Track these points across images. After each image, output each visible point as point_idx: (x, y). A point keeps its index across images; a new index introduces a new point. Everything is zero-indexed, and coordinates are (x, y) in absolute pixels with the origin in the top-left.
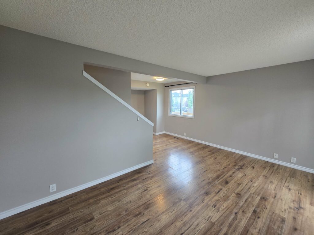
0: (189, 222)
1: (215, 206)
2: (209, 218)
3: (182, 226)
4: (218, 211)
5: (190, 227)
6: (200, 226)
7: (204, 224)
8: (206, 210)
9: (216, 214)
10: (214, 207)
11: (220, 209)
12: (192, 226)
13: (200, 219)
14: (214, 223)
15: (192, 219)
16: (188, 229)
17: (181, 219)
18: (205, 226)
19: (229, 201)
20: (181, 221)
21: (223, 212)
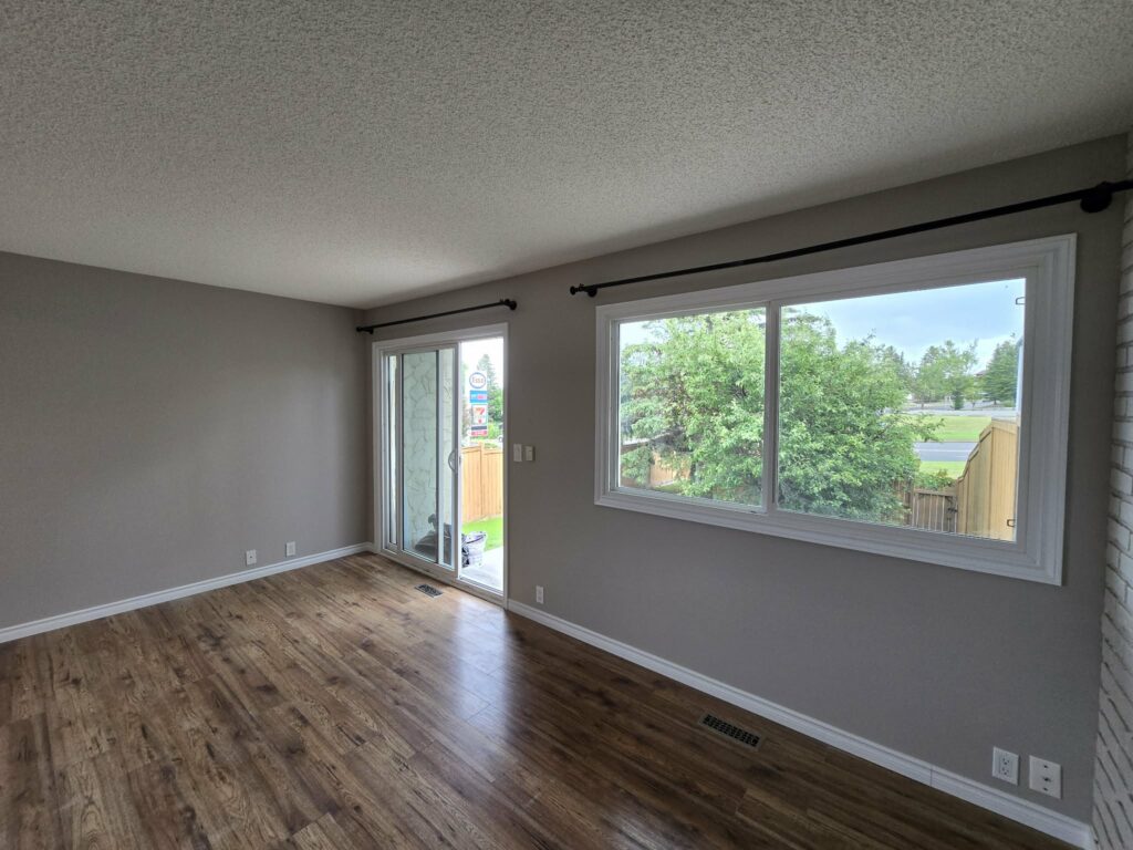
0: (402, 815)
1: (359, 738)
2: (398, 761)
3: (413, 839)
4: (381, 736)
5: (421, 816)
6: (422, 787)
7: (416, 776)
8: (367, 763)
9: (390, 743)
10: (363, 741)
11: (376, 729)
12: (418, 808)
13: (399, 785)
14: (417, 752)
15: (393, 807)
16: (427, 822)
17: (388, 842)
18: (423, 775)
19: (352, 705)
20: (392, 841)
21: (386, 726)
